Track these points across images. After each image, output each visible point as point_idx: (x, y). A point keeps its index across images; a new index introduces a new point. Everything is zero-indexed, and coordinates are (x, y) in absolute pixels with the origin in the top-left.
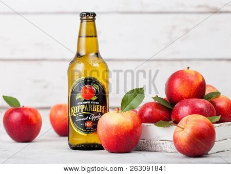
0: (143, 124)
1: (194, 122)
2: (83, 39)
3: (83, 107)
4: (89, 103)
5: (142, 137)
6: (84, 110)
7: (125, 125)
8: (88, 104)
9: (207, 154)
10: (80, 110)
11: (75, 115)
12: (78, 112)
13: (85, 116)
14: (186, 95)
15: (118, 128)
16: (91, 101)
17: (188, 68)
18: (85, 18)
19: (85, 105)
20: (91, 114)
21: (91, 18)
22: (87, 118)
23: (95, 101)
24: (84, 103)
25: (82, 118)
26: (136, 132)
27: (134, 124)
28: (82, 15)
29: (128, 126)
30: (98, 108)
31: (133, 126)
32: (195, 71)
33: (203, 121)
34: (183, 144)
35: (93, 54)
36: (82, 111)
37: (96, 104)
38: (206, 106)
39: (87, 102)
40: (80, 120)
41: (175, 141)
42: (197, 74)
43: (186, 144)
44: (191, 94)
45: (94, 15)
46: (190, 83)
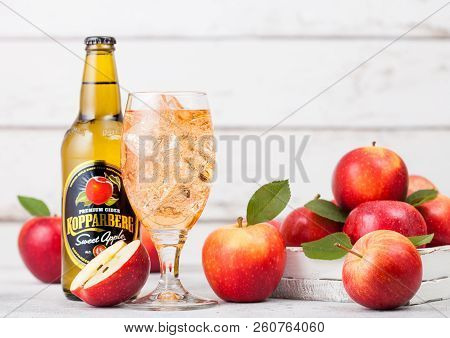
0: (287, 248)
1: (380, 245)
2: (91, 89)
3: (88, 219)
4: (101, 210)
5: (287, 272)
6: (91, 223)
7: (253, 250)
8: (98, 213)
9: (408, 304)
10: (84, 225)
11: (74, 234)
12: (81, 227)
13: (94, 235)
14: (370, 194)
15: (241, 256)
16: (104, 206)
17: (374, 143)
18: (94, 47)
19: (93, 213)
20: (104, 233)
21: (106, 46)
22: (96, 240)
23: (113, 206)
24: (90, 210)
25: (87, 238)
26: (274, 262)
27: (270, 249)
28: (88, 42)
29: (258, 252)
30: (117, 221)
31: (268, 251)
32: (385, 150)
33: (398, 243)
34: (361, 286)
35: (109, 117)
36: (87, 225)
37: (113, 213)
38: (408, 214)
39: (96, 210)
40: (84, 242)
41: (347, 279)
42: (389, 155)
43: (365, 284)
44: (377, 191)
45: (112, 41)
46: (375, 171)
